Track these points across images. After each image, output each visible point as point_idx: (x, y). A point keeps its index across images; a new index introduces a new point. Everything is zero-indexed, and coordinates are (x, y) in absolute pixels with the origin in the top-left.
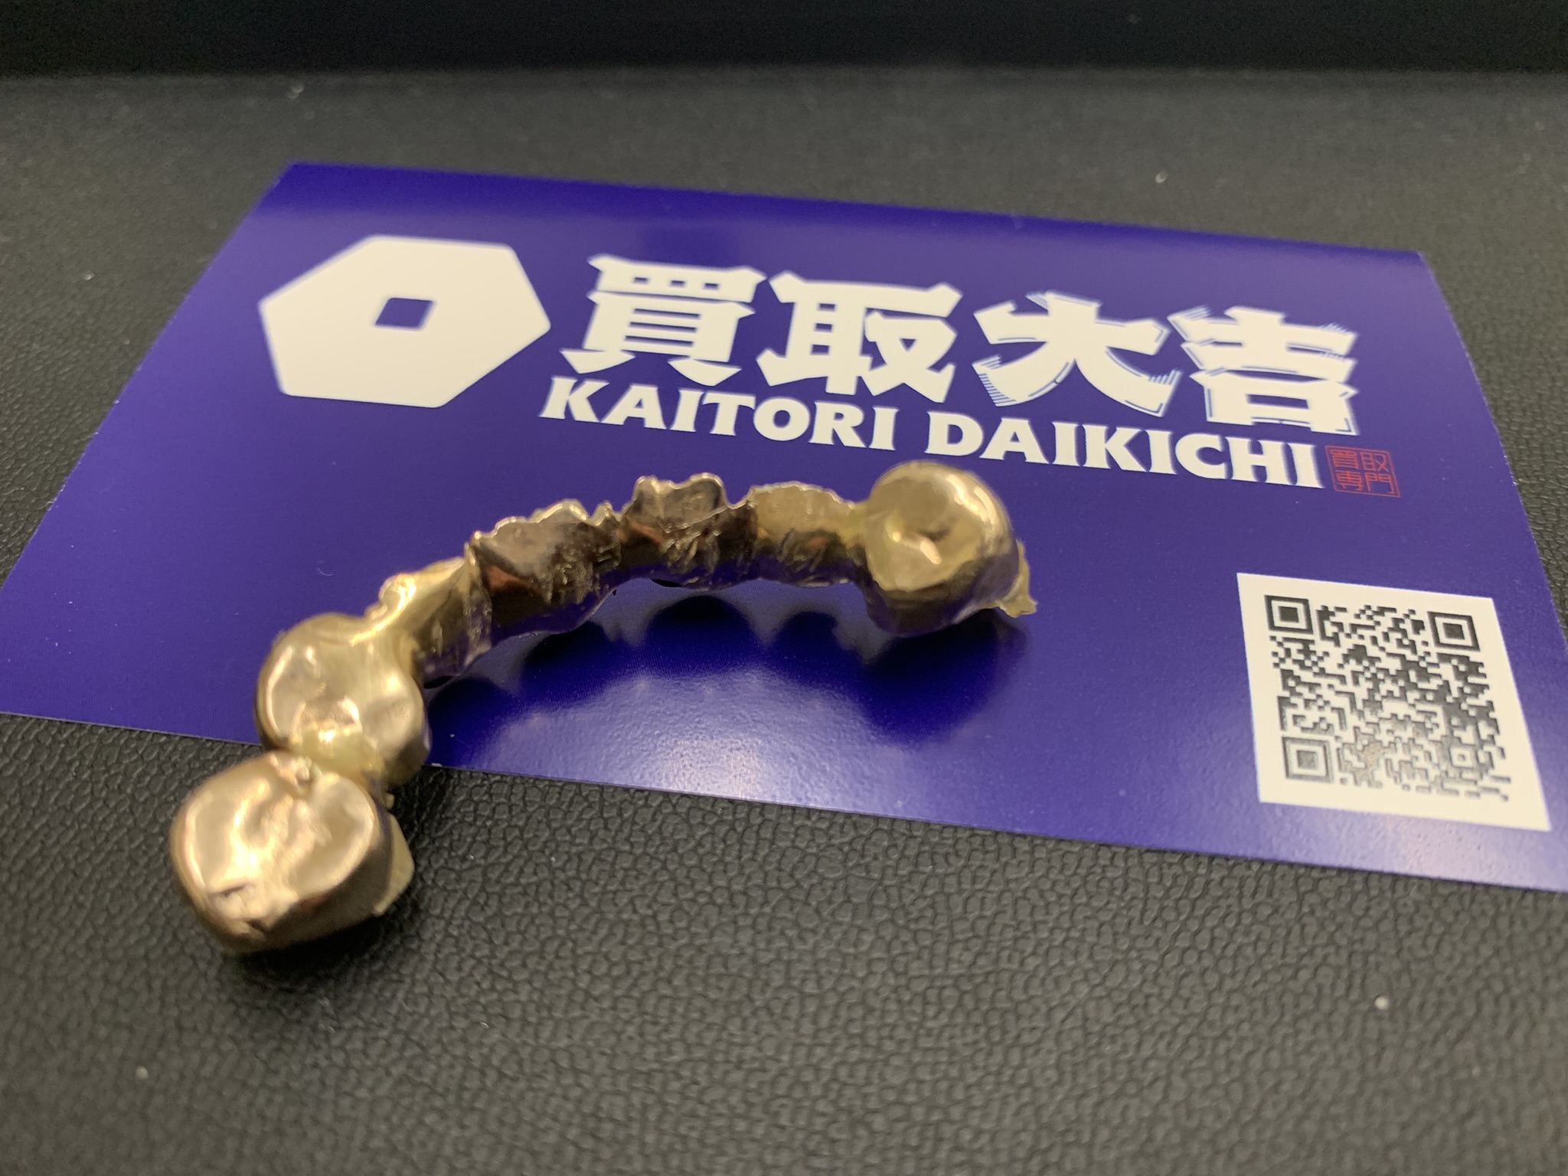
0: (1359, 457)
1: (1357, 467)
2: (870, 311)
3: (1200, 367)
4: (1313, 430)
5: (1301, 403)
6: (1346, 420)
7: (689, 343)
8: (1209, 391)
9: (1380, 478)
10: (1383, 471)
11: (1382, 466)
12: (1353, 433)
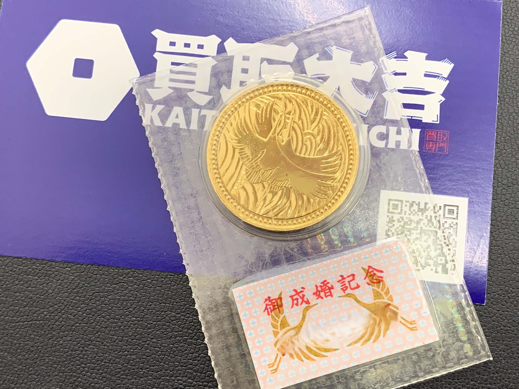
0: (437, 135)
1: (435, 140)
2: (262, 60)
3: (387, 89)
4: (423, 121)
5: (421, 107)
6: (437, 115)
7: (193, 82)
8: (388, 101)
9: (442, 145)
10: (444, 141)
11: (445, 139)
12: (438, 122)
